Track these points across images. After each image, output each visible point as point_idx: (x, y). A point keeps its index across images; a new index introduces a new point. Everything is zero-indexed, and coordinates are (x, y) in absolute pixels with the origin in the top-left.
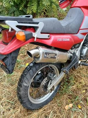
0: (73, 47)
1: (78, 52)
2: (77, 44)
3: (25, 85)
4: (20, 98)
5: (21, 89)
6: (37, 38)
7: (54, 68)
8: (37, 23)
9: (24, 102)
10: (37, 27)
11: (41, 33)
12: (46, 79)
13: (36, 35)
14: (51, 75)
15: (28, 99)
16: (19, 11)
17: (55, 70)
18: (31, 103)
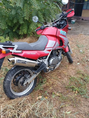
0: (41, 59)
1: (46, 61)
2: (44, 56)
3: (8, 80)
4: (4, 88)
5: (5, 82)
6: (14, 53)
7: (30, 72)
8: (14, 46)
9: (7, 91)
10: (14, 47)
11: (16, 50)
12: (23, 78)
13: (13, 51)
14: (26, 75)
15: (10, 90)
16: (13, 32)
17: (31, 73)
18: (12, 93)
